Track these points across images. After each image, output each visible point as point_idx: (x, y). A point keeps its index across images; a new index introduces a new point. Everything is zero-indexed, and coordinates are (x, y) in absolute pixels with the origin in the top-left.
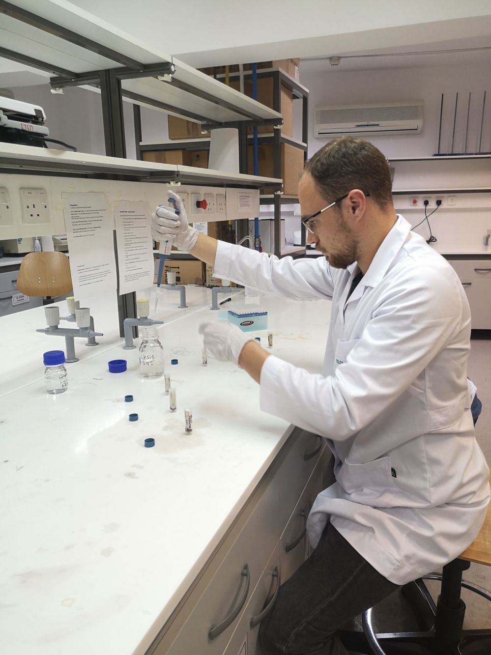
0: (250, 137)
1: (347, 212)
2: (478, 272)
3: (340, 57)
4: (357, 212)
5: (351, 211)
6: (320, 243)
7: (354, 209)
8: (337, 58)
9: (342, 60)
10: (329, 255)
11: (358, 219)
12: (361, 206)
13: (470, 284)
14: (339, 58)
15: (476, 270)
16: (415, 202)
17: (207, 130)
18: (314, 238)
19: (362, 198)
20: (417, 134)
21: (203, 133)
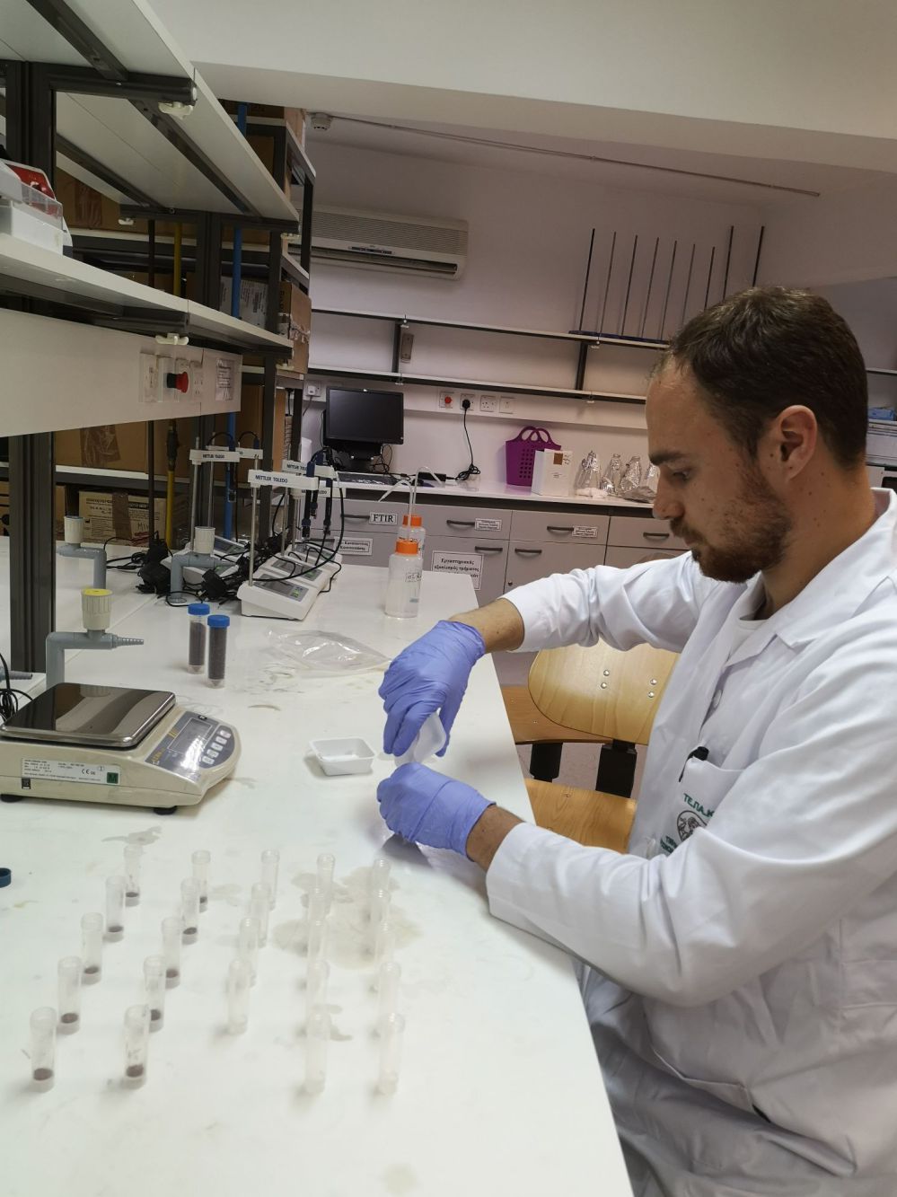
0: (228, 246)
1: (770, 456)
2: (552, 532)
3: (333, 117)
4: (793, 457)
5: (778, 453)
6: (686, 518)
7: (786, 452)
8: (325, 117)
9: (335, 122)
10: (704, 549)
11: (792, 474)
12: (804, 446)
13: (540, 552)
14: (330, 117)
15: (549, 528)
16: (448, 401)
17: (131, 218)
18: (672, 506)
19: (810, 428)
20: (453, 280)
21: (121, 222)
